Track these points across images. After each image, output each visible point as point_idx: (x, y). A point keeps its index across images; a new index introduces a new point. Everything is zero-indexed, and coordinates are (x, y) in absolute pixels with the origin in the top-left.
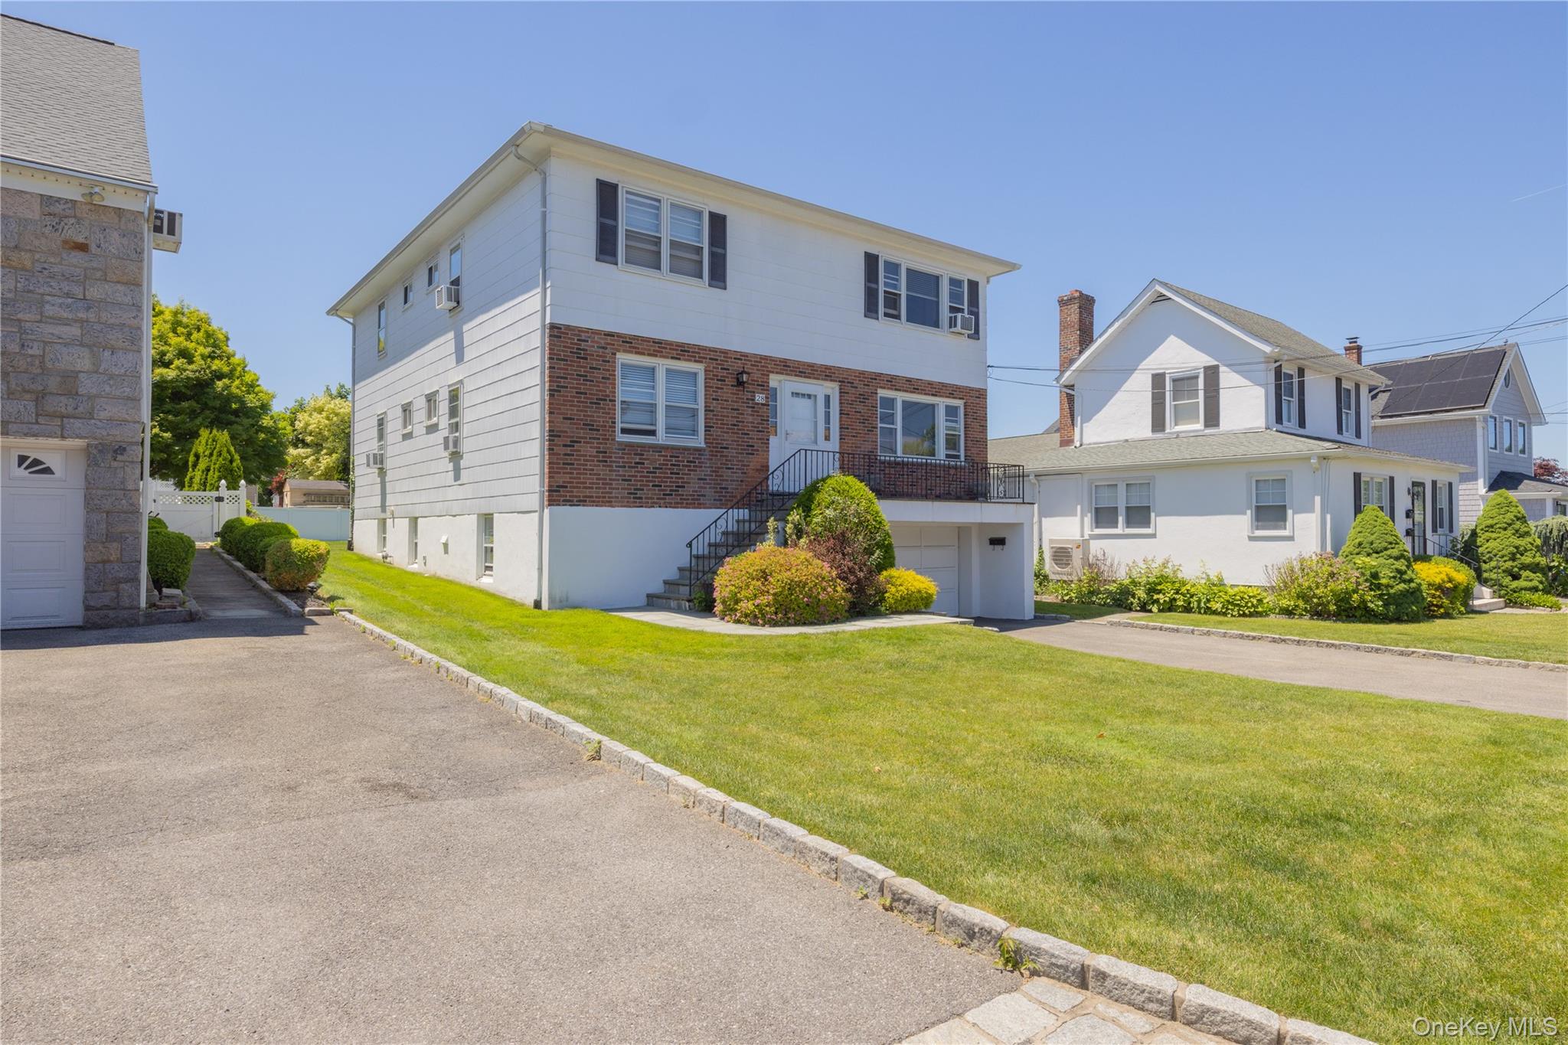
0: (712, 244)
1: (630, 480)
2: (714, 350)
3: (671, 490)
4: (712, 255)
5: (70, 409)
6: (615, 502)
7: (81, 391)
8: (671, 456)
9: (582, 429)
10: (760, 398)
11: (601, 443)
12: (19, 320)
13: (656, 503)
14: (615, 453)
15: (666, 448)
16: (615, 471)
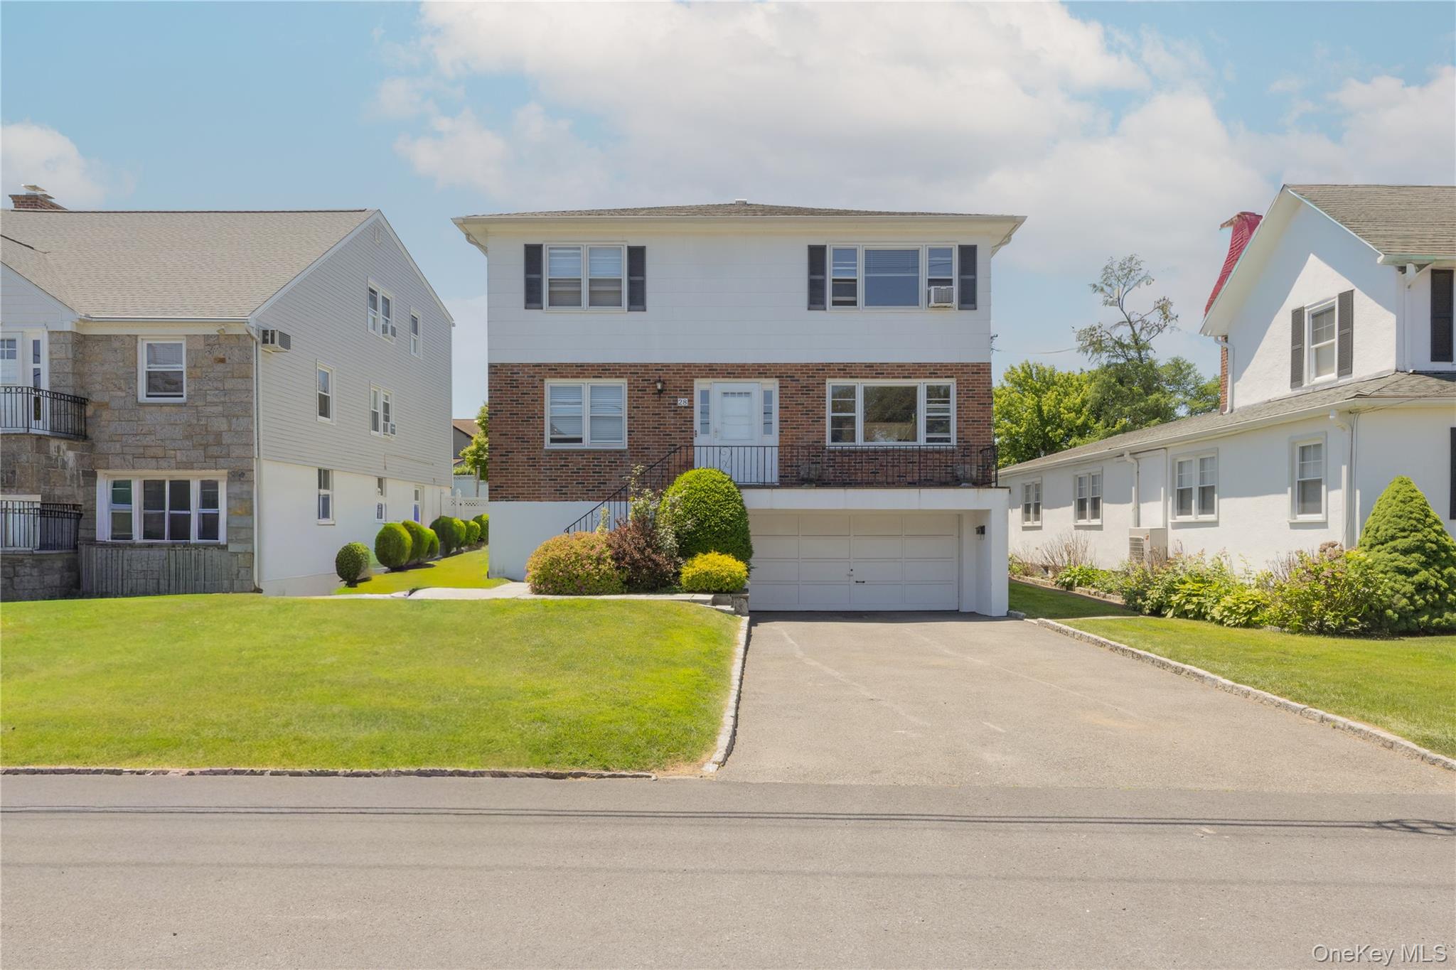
0: (630, 274)
1: (557, 480)
2: (635, 365)
3: (593, 487)
4: (631, 283)
5: (218, 453)
6: (544, 497)
7: (224, 442)
8: (593, 459)
9: (515, 442)
10: (682, 402)
11: (531, 452)
12: (197, 406)
13: (581, 497)
14: (542, 459)
15: (588, 452)
16: (543, 473)
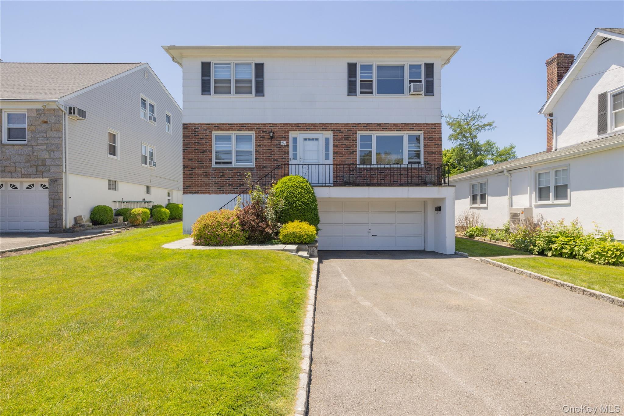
0: (256, 77)
1: (218, 183)
2: (259, 124)
3: (237, 187)
4: (257, 82)
5: (44, 170)
6: (211, 192)
7: (47, 164)
8: (237, 172)
9: (196, 163)
10: (283, 143)
11: (205, 169)
12: (33, 146)
13: (230, 192)
14: (211, 172)
15: (235, 169)
16: (211, 180)
